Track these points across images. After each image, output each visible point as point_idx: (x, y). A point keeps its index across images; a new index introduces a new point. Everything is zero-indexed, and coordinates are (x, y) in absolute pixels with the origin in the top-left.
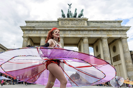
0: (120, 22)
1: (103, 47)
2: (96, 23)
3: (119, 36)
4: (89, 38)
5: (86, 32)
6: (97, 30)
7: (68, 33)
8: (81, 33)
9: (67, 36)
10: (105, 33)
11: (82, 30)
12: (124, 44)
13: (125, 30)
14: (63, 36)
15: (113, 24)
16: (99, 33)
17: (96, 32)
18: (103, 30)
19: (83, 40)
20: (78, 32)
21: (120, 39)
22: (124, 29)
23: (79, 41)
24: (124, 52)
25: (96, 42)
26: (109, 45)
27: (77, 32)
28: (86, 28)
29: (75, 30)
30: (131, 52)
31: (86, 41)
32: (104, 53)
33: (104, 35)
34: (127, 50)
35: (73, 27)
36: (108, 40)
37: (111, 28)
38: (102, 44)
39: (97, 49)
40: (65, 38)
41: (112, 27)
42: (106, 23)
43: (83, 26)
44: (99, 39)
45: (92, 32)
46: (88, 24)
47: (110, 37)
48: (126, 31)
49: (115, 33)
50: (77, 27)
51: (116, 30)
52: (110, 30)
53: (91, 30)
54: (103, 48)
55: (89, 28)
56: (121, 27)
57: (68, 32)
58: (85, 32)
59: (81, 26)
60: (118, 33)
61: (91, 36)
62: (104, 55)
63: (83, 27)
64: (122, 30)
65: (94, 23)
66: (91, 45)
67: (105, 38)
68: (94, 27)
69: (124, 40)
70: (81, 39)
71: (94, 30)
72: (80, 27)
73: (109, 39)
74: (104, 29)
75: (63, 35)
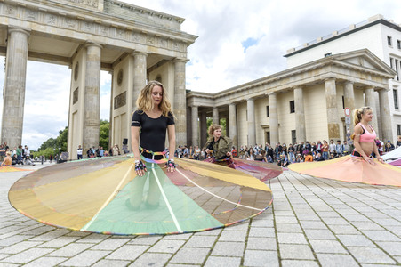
0: (179, 20)
1: (134, 73)
2: (128, 11)
3: (172, 54)
4: (104, 48)
5: (99, 30)
6: (126, 30)
7: (45, 22)
8: (84, 27)
9: (41, 29)
10: (144, 40)
11: (89, 22)
12: (179, 73)
13: (185, 42)
14: (27, 25)
15: (164, 22)
16: (131, 37)
17: (124, 35)
18: (142, 33)
19: (86, 49)
20: (76, 25)
21: (173, 61)
22: (185, 39)
23: (77, 52)
24: (176, 92)
25: (120, 59)
26: (149, 71)
27: (73, 23)
28: (99, 16)
29: (68, 18)
30: (187, 91)
31: (95, 52)
32: (134, 90)
33: (141, 46)
34: (181, 88)
35: (62, 6)
36: (147, 59)
37: (159, 30)
38: (134, 67)
39: (120, 79)
40: (31, 35)
41: (162, 29)
42: (150, 17)
43: (92, 9)
44: (128, 55)
45: (114, 33)
46: (106, 9)
47: (153, 54)
48: (188, 44)
49: (167, 45)
50: (73, 9)
51: (168, 39)
52: (155, 36)
53: (111, 27)
54: (134, 78)
55: (107, 19)
56: (180, 34)
57: (47, 19)
58: (94, 29)
59: (87, 8)
60: (172, 46)
61: (111, 42)
62: (133, 94)
63: (91, 13)
64: (181, 42)
65: (123, 10)
66: (106, 65)
67: (143, 55)
68: (121, 20)
69: (179, 65)
70: (84, 46)
71: (119, 29)
72: (84, 11)
73: (150, 56)
74: (144, 30)
75: (28, 23)
